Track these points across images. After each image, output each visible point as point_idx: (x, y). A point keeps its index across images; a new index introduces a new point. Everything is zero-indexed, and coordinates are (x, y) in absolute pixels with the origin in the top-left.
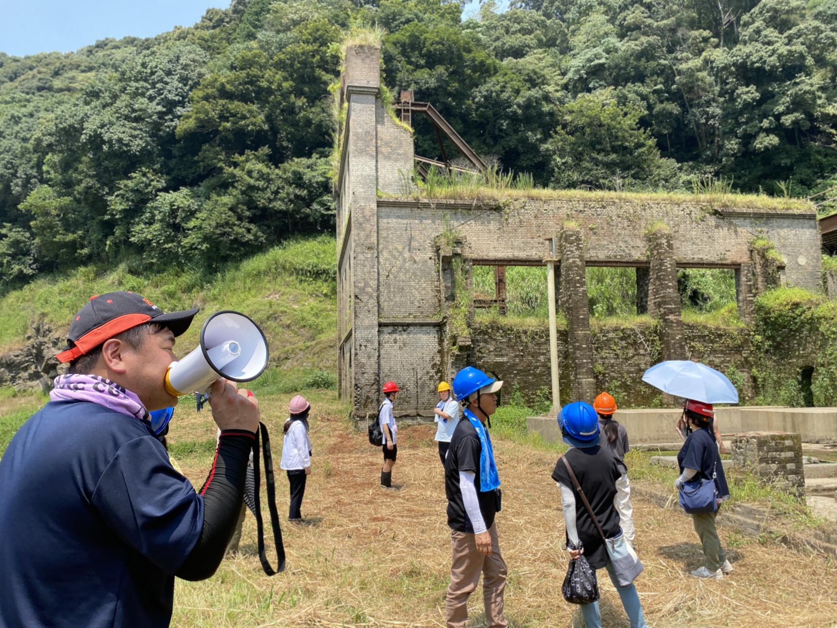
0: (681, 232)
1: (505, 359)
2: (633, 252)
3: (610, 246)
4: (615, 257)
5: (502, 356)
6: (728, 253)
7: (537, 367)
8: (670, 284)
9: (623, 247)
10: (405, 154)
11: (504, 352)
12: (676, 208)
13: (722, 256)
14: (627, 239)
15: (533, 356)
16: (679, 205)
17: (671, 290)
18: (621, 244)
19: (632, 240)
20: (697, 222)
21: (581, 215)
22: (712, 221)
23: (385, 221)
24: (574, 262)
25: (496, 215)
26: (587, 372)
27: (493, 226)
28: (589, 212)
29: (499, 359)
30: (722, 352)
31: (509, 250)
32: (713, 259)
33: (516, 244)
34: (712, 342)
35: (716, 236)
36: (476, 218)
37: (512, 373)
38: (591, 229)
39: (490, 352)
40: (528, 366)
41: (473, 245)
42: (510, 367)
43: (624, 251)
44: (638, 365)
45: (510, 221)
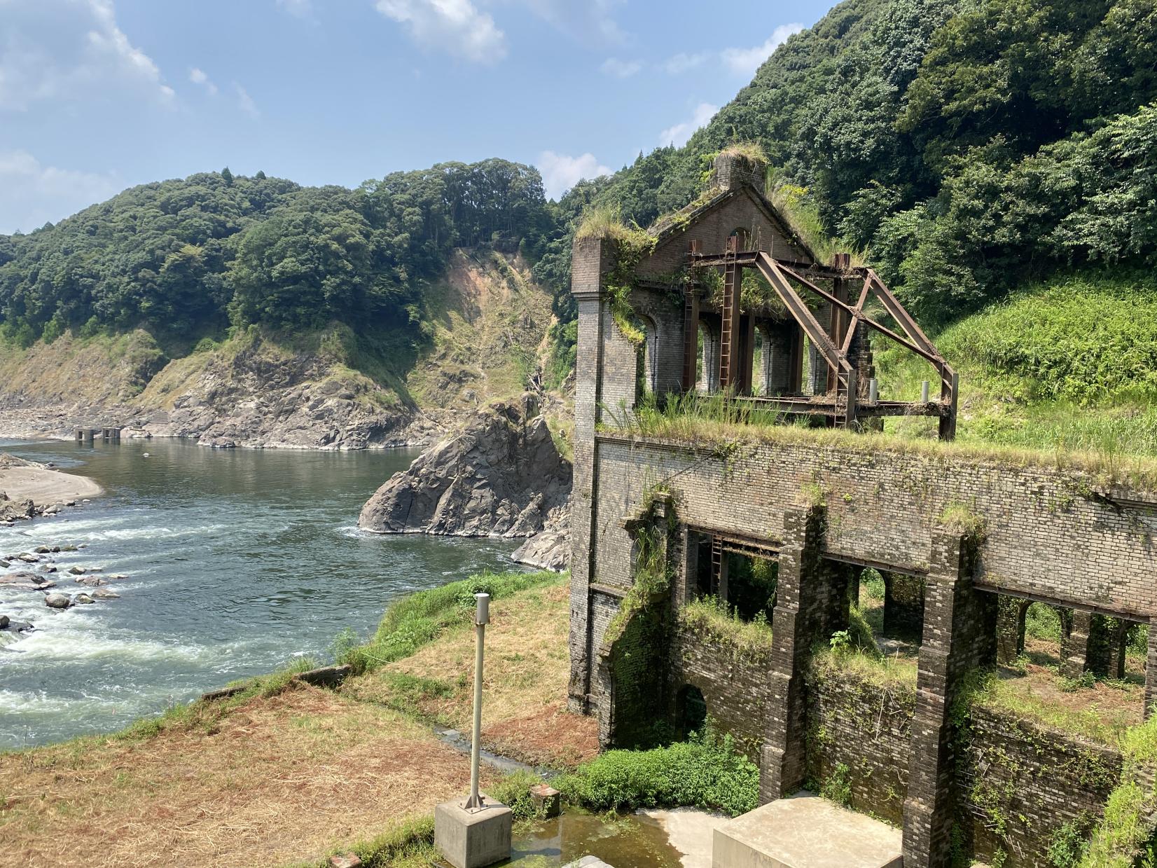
0: (1014, 527)
1: (712, 676)
2: (913, 553)
3: (875, 536)
4: (882, 555)
5: (709, 670)
6: (1118, 588)
7: (747, 702)
8: (937, 632)
9: (897, 541)
10: (628, 375)
11: (712, 666)
12: (1009, 478)
13: (1102, 593)
14: (905, 526)
15: (743, 684)
16: (1016, 473)
17: (937, 643)
18: (893, 534)
19: (914, 531)
20: (1052, 513)
21: (834, 476)
22: (1090, 513)
23: (606, 461)
24: (786, 560)
25: (717, 466)
26: (777, 737)
27: (715, 481)
28: (846, 472)
29: (705, 674)
30: (1062, 786)
31: (732, 519)
32: (1077, 595)
33: (740, 510)
34: (1039, 758)
35: (1095, 545)
36: (697, 467)
37: (718, 698)
38: (847, 502)
39: (697, 659)
40: (737, 695)
41: (689, 505)
42: (716, 688)
43: (897, 548)
44: (889, 751)
45: (736, 474)
